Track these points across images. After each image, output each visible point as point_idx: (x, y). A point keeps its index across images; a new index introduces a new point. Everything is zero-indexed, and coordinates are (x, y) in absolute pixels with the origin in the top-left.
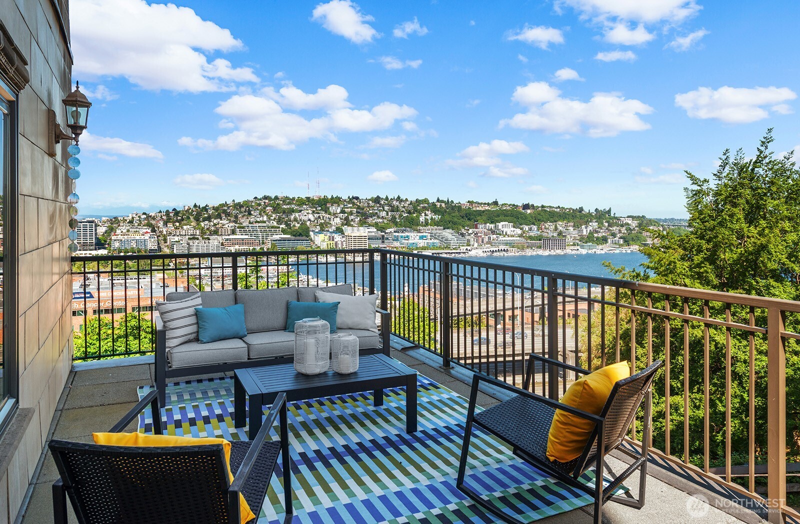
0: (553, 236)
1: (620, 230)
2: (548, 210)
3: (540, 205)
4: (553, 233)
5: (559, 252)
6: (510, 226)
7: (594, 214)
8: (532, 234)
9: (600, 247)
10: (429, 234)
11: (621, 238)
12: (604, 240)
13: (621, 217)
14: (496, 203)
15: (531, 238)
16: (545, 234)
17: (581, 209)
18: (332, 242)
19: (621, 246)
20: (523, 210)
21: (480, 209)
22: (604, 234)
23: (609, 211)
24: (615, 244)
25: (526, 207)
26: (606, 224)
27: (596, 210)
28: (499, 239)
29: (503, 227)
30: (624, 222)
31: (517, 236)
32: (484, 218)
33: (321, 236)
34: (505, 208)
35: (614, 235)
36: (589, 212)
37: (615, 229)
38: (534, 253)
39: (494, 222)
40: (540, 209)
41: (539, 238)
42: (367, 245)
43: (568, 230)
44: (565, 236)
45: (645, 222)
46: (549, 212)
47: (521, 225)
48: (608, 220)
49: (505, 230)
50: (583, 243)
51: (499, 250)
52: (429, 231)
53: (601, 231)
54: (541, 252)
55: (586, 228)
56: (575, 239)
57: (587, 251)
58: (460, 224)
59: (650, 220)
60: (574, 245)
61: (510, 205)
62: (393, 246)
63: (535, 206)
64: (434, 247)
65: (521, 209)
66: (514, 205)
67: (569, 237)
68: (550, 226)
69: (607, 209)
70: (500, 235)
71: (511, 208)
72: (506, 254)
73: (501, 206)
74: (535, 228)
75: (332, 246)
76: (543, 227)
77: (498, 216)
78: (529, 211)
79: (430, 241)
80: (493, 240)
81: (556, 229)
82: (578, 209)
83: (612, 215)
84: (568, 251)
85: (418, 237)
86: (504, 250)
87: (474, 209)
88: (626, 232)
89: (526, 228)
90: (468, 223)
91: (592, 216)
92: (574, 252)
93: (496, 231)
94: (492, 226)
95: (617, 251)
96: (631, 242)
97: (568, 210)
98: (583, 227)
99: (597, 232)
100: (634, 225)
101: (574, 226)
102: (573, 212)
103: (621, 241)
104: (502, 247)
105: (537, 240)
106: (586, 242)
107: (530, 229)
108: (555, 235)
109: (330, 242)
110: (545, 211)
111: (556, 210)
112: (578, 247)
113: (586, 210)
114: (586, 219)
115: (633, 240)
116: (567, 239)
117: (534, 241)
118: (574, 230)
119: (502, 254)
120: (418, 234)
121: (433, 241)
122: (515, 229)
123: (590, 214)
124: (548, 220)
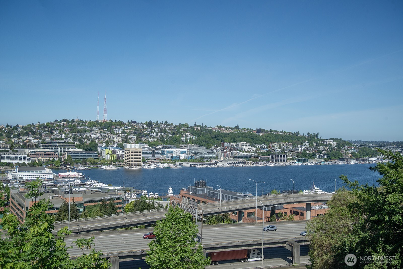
0: (278, 153)
1: (324, 149)
2: (275, 133)
3: (269, 130)
4: (278, 150)
5: (282, 164)
6: (248, 145)
7: (306, 137)
8: (263, 151)
9: (311, 160)
10: (188, 150)
11: (325, 154)
12: (314, 156)
13: (325, 139)
14: (237, 128)
15: (262, 154)
16: (272, 151)
17: (298, 133)
18: (114, 155)
19: (325, 160)
20: (257, 133)
21: (226, 132)
22: (313, 151)
23: (317, 135)
24: (321, 158)
25: (259, 131)
26: (315, 144)
27: (308, 134)
28: (239, 154)
29: (242, 146)
30: (327, 143)
31: (252, 152)
32: (229, 138)
33: (107, 151)
34: (244, 132)
35: (320, 152)
36: (303, 135)
37: (321, 148)
38: (265, 165)
39: (236, 142)
40: (269, 132)
41: (268, 154)
42: (141, 158)
43: (288, 148)
44: (286, 153)
45: (342, 143)
46: (276, 135)
47: (255, 144)
48: (316, 141)
49: (244, 147)
50: (299, 157)
51: (239, 162)
52: (188, 148)
53: (312, 149)
54: (269, 164)
55: (301, 147)
56: (293, 154)
57: (301, 163)
58: (211, 143)
59: (345, 142)
60: (292, 159)
61: (248, 129)
62: (160, 158)
63: (265, 130)
64: (191, 159)
65: (255, 133)
66: (250, 130)
67: (289, 154)
68: (276, 144)
69: (316, 134)
70: (240, 151)
71: (248, 131)
72: (244, 165)
73: (241, 130)
74: (265, 146)
75: (114, 158)
76: (271, 145)
77: (239, 137)
78: (261, 134)
79: (189, 155)
80: (235, 155)
81: (280, 147)
82: (296, 133)
83: (319, 138)
84: (289, 163)
85: (180, 152)
86: (243, 163)
87: (222, 132)
88: (328, 150)
89: (259, 146)
90: (217, 142)
91: (305, 138)
92: (292, 164)
93: (237, 148)
94: (234, 145)
95: (323, 164)
96: (332, 157)
97: (288, 134)
98: (299, 146)
99: (309, 150)
100: (334, 145)
101: (292, 145)
102: (292, 135)
103: (326, 157)
104: (242, 160)
105: (267, 155)
106: (301, 157)
107: (262, 147)
108: (279, 152)
109: (113, 155)
110: (273, 134)
111: (280, 133)
112: (296, 160)
113: (301, 134)
114: (301, 140)
115: (333, 155)
116: (288, 155)
117: (264, 156)
118: (292, 148)
119: (241, 165)
120: (179, 150)
121: (190, 155)
122: (251, 147)
123: (304, 137)
124: (274, 140)
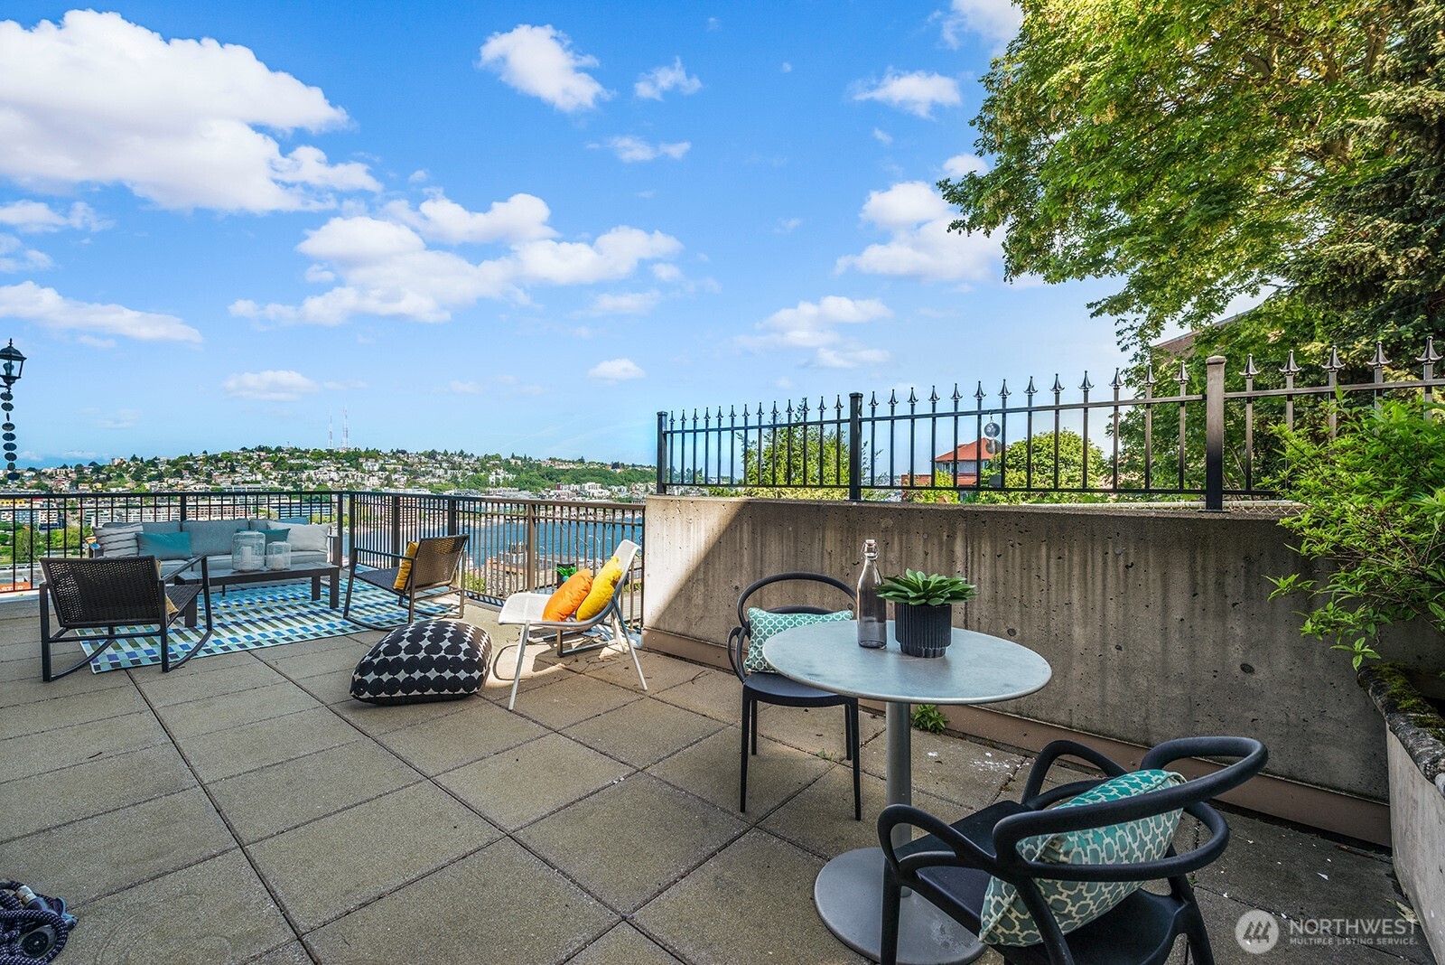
2: (639, 469)
3: (630, 464)
4: (644, 494)
6: (598, 487)
8: (621, 496)
14: (581, 461)
15: (620, 500)
21: (564, 467)
25: (615, 466)
29: (589, 488)
31: (605, 498)
32: (568, 477)
34: (592, 467)
39: (579, 482)
40: (631, 468)
41: (629, 500)
47: (609, 485)
49: (592, 491)
52: (500, 494)
58: (539, 484)
61: (598, 463)
63: (625, 464)
65: (610, 468)
66: (602, 464)
68: (641, 486)
70: (586, 497)
71: (599, 466)
72: (592, 519)
73: (587, 465)
74: (625, 488)
77: (585, 475)
78: (618, 471)
81: (647, 490)
86: (591, 514)
87: (557, 467)
89: (615, 489)
90: (549, 483)
93: (581, 492)
94: (577, 487)
107: (620, 490)
110: (636, 470)
122: (603, 490)
124: (639, 480)
